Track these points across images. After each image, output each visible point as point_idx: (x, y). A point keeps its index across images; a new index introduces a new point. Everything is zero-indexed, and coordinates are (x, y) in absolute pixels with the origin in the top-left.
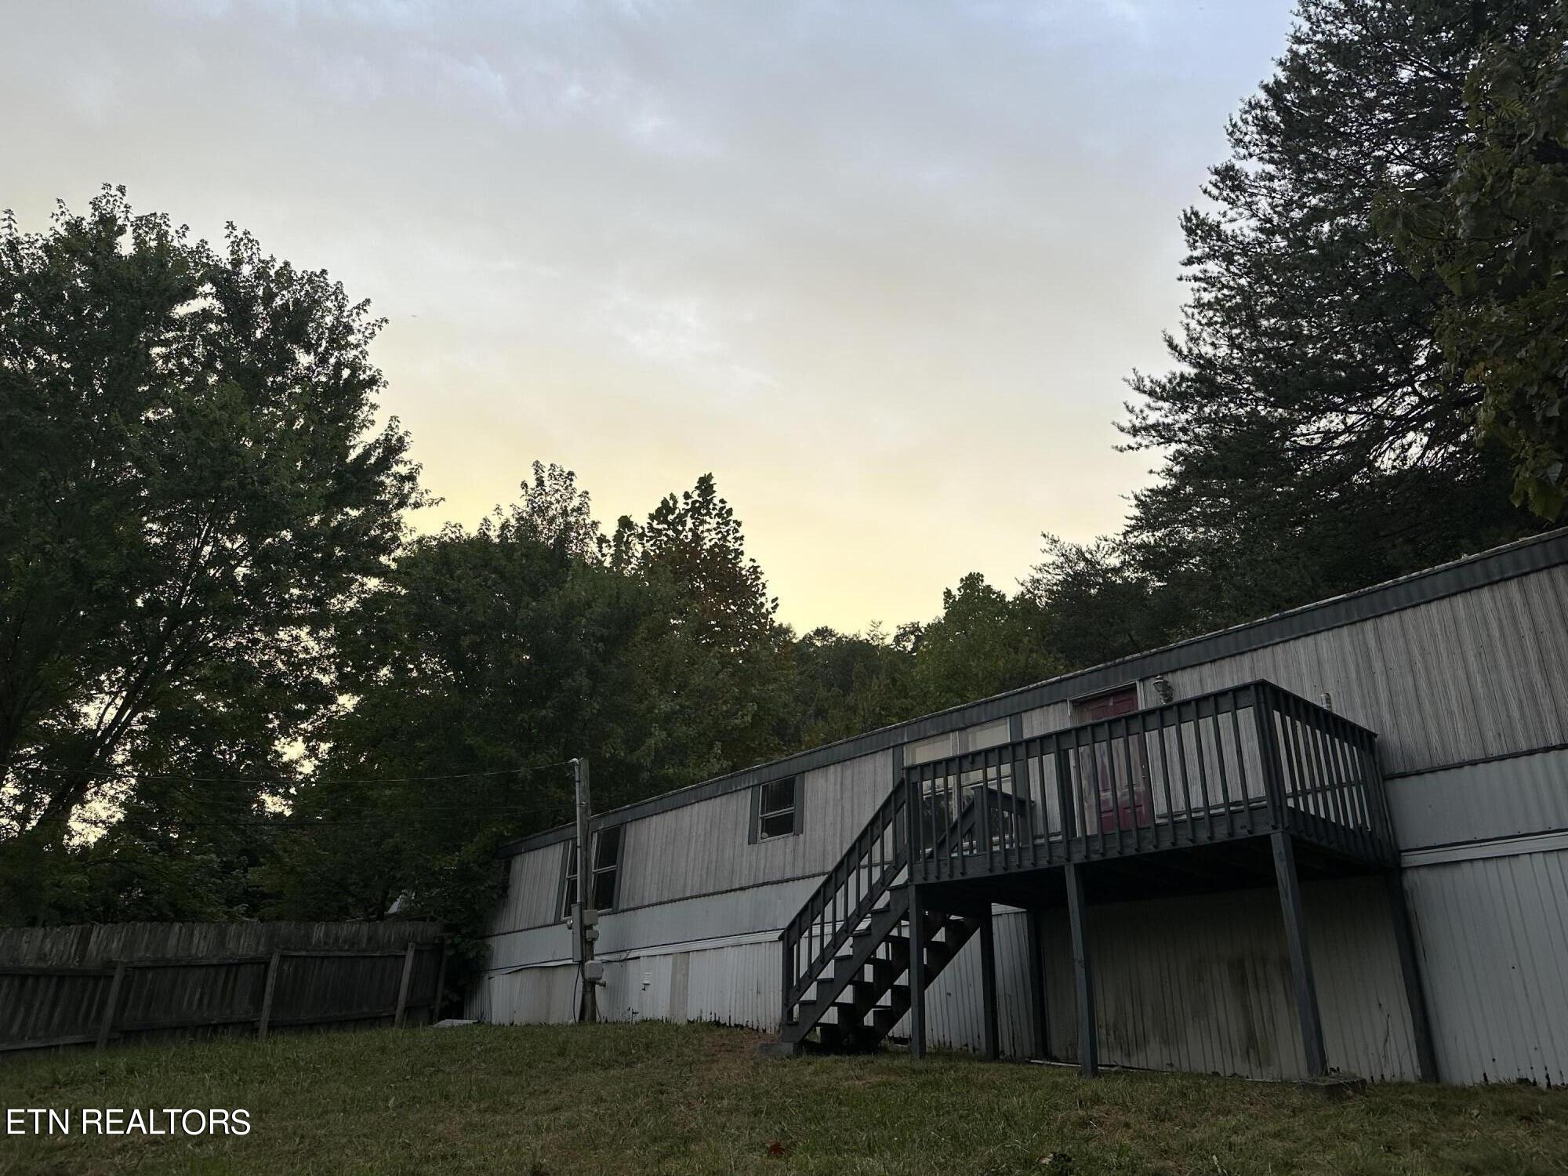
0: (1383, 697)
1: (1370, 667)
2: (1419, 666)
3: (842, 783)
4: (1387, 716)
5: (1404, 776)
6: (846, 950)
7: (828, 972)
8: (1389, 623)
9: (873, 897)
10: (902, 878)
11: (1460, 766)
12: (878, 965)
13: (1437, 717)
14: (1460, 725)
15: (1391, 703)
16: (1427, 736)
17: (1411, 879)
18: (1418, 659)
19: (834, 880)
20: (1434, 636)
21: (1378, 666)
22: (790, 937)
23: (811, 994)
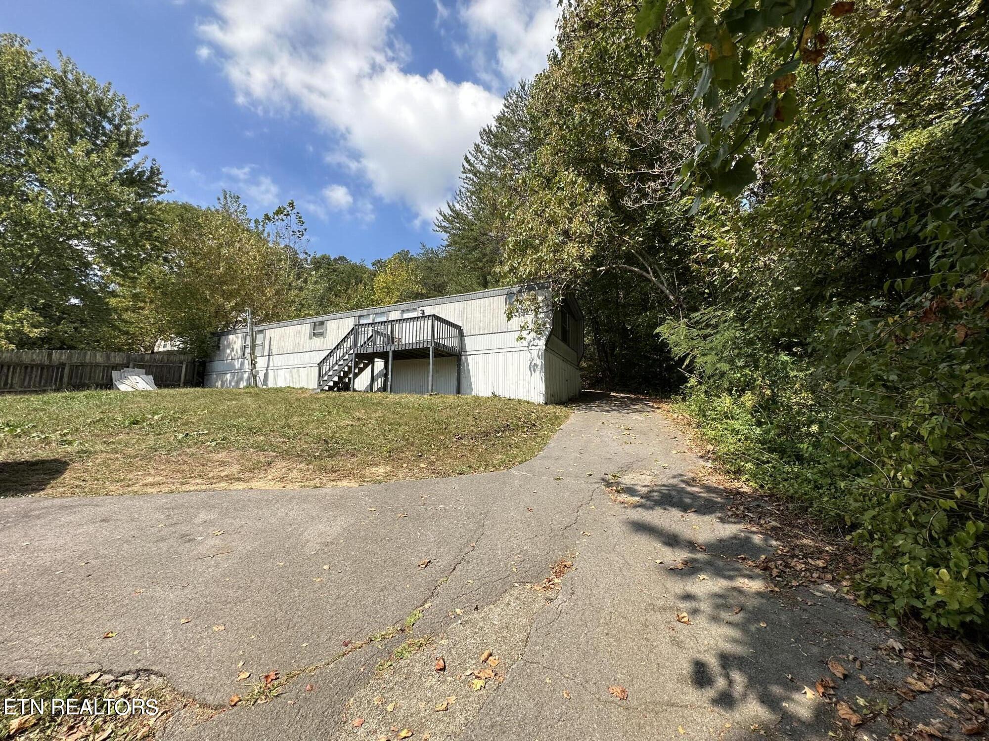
2: (473, 313)
3: (337, 325)
4: (465, 324)
5: (466, 337)
6: (336, 368)
7: (331, 373)
8: (469, 302)
9: (343, 356)
10: (352, 352)
12: (345, 372)
16: (471, 328)
17: (462, 357)
18: (473, 311)
19: (333, 351)
20: (476, 307)
21: (465, 311)
22: (320, 365)
23: (326, 378)
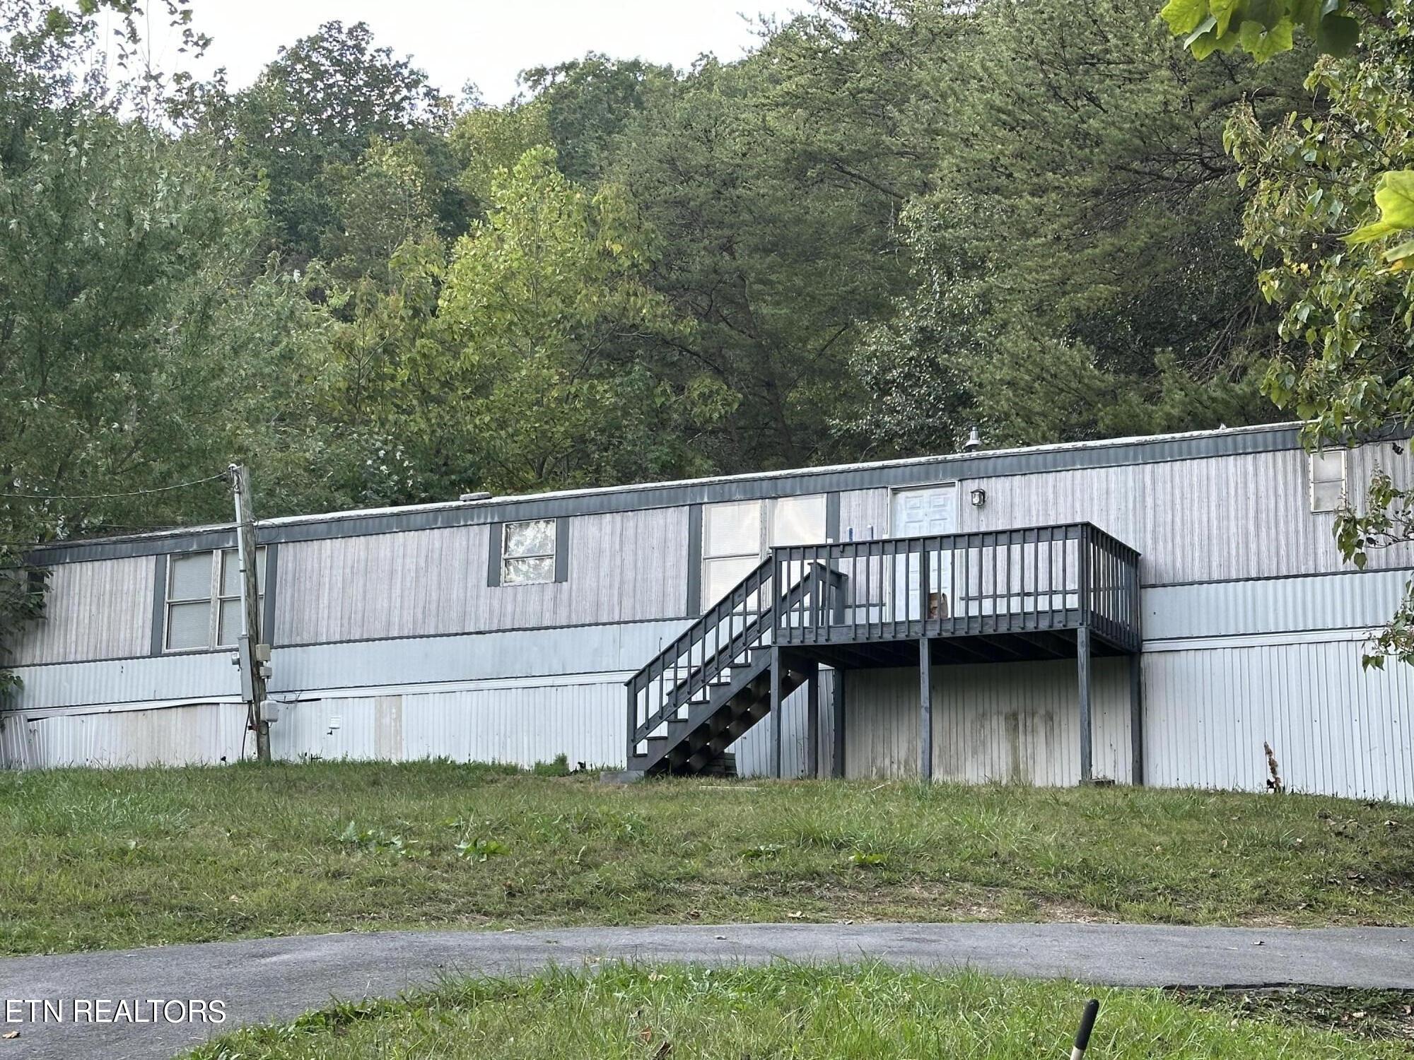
0: (1149, 526)
1: (1144, 501)
2: (1178, 507)
3: (621, 535)
4: (1149, 542)
5: (1154, 586)
8: (1163, 469)
11: (1191, 584)
13: (1183, 547)
14: (1197, 555)
15: (1154, 531)
16: (1174, 562)
17: (1146, 660)
18: (1178, 501)
20: (1191, 486)
21: (1149, 501)
